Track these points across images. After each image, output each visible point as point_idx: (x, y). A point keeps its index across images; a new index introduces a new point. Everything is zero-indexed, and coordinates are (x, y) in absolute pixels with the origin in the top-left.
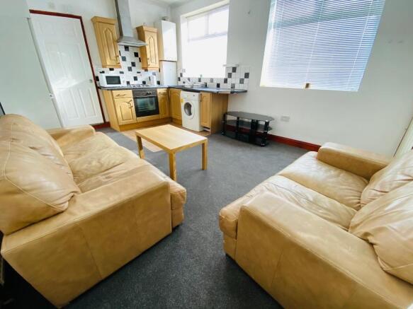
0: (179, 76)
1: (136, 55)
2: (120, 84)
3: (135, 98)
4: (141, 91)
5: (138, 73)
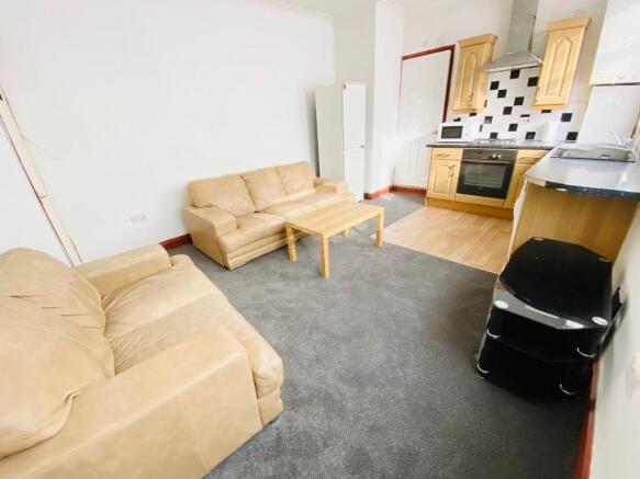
1: (532, 81)
2: (460, 137)
3: (464, 163)
4: (480, 152)
5: (523, 116)
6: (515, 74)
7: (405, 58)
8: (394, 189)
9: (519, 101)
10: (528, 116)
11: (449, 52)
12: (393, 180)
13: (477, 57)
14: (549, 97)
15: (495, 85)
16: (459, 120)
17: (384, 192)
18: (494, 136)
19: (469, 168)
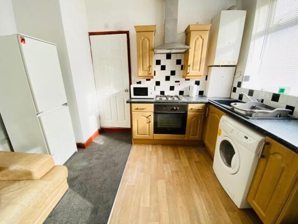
0: (235, 85)
1: (179, 62)
2: (147, 95)
3: (155, 113)
4: (165, 106)
5: (176, 82)
6: (169, 56)
7: (91, 34)
8: (102, 131)
9: (173, 73)
10: (179, 82)
11: (125, 35)
12: (100, 124)
13: (149, 40)
14: (194, 71)
15: (158, 62)
16: (140, 83)
17: (95, 136)
18: (162, 93)
19: (159, 117)
